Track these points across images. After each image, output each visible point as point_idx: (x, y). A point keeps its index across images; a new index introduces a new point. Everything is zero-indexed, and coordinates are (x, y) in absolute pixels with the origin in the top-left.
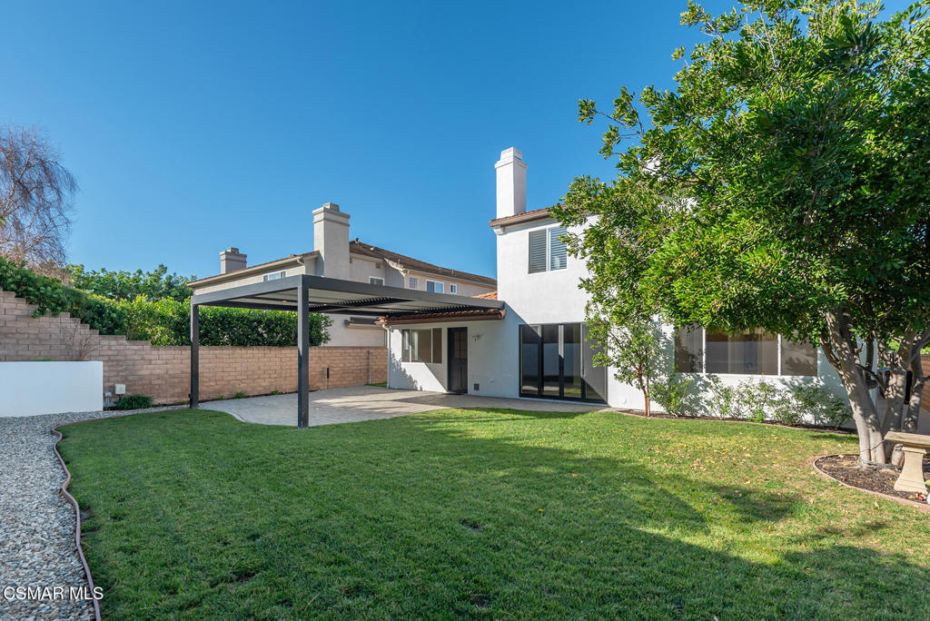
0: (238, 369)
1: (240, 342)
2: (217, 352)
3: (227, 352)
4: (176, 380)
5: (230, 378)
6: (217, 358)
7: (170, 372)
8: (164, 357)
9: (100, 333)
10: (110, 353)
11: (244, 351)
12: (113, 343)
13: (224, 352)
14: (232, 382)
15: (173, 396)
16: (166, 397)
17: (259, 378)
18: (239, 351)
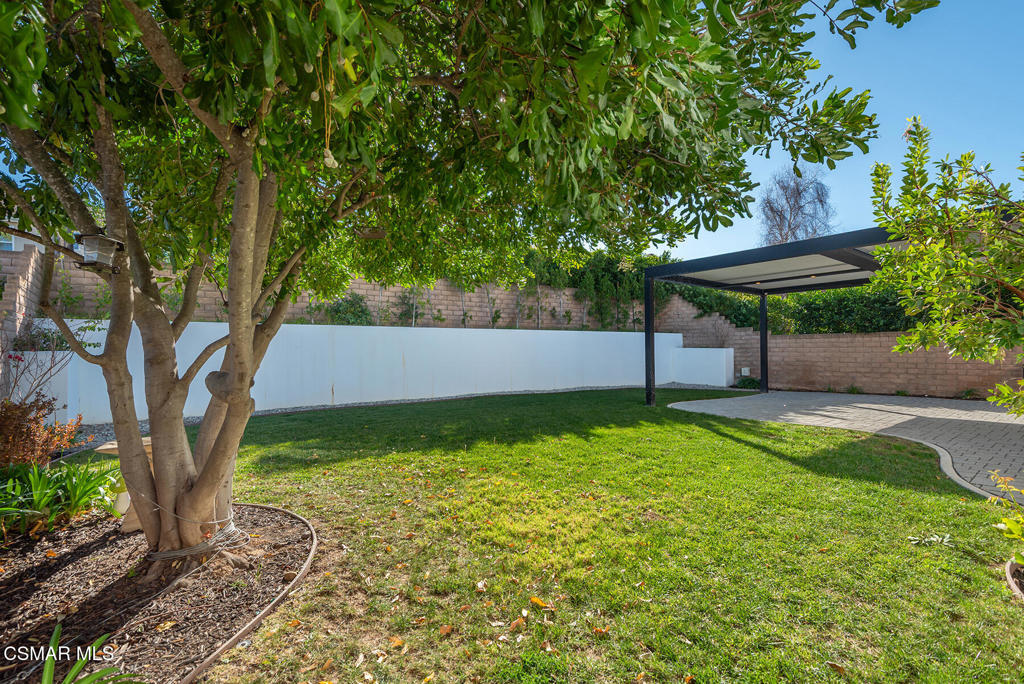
0: (859, 360)
1: (864, 328)
2: (833, 340)
3: (844, 340)
4: (791, 368)
5: (848, 370)
6: (833, 346)
7: (786, 359)
8: (781, 345)
9: (737, 326)
10: (741, 342)
11: (867, 338)
12: (743, 333)
13: (841, 339)
14: (851, 375)
15: (788, 382)
16: (782, 383)
17: (889, 373)
18: (860, 339)
